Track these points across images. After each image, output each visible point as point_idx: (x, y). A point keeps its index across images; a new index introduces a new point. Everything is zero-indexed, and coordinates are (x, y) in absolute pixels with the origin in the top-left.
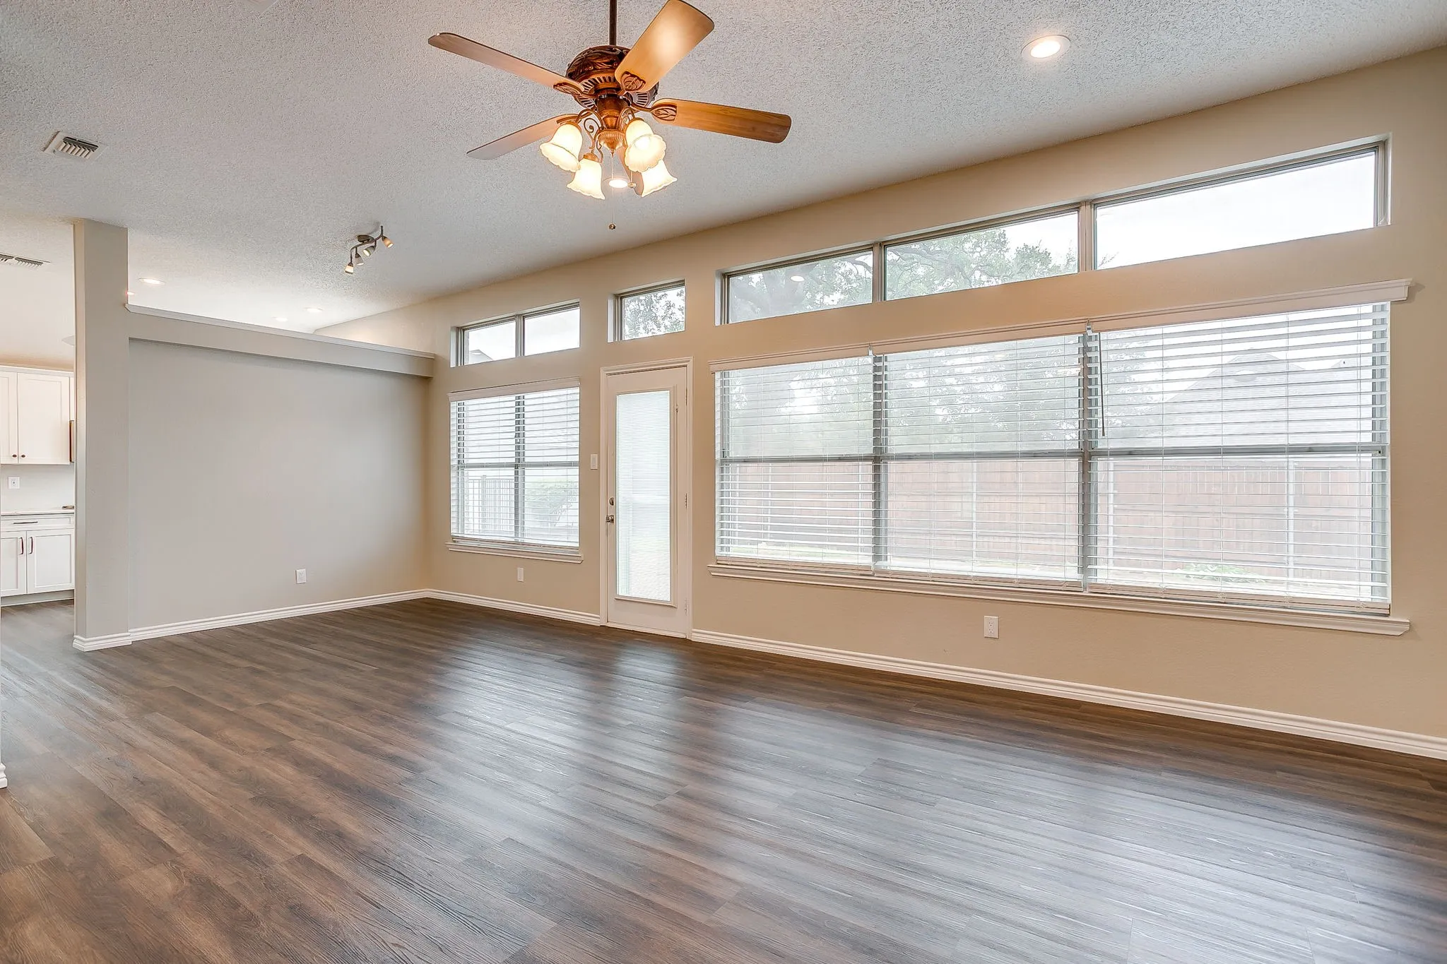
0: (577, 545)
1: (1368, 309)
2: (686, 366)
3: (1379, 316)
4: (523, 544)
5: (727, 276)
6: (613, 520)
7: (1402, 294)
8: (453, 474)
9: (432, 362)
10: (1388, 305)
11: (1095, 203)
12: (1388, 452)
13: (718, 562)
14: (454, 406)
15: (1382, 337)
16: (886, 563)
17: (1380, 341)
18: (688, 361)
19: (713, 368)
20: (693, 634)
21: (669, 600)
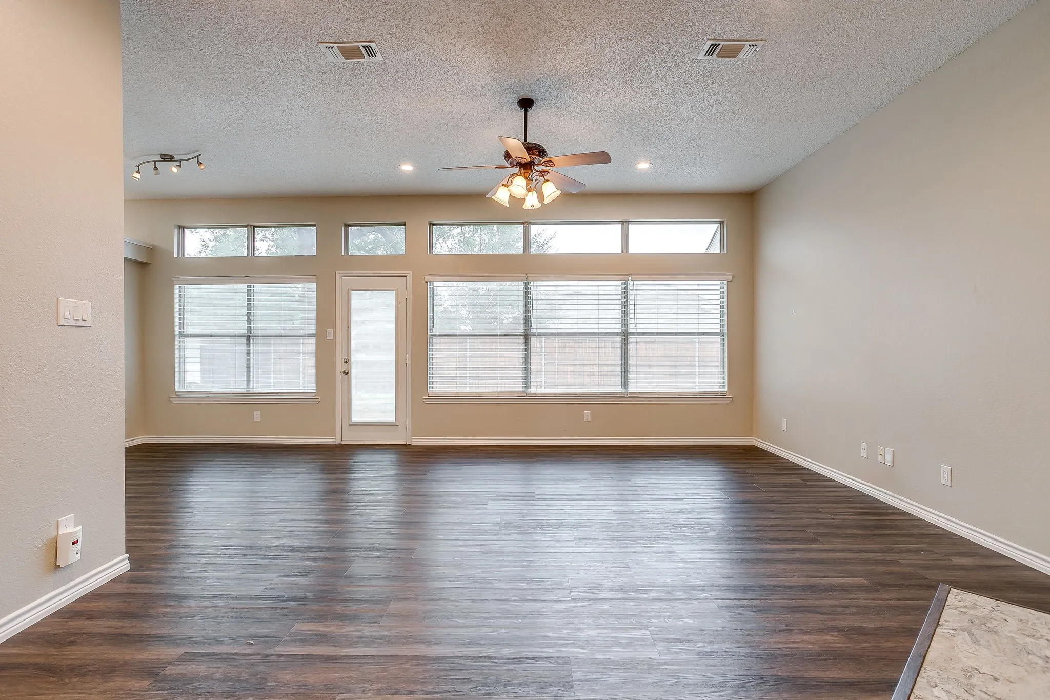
0: (315, 391)
1: (718, 282)
2: (406, 276)
3: (722, 286)
4: (254, 393)
5: (432, 224)
6: (348, 373)
7: (730, 280)
8: (176, 342)
9: (151, 250)
10: (726, 282)
11: (629, 222)
12: (726, 336)
13: (428, 396)
14: (177, 287)
15: (723, 293)
16: (533, 390)
17: (723, 295)
18: (408, 274)
19: (426, 279)
20: (412, 440)
21: (394, 421)
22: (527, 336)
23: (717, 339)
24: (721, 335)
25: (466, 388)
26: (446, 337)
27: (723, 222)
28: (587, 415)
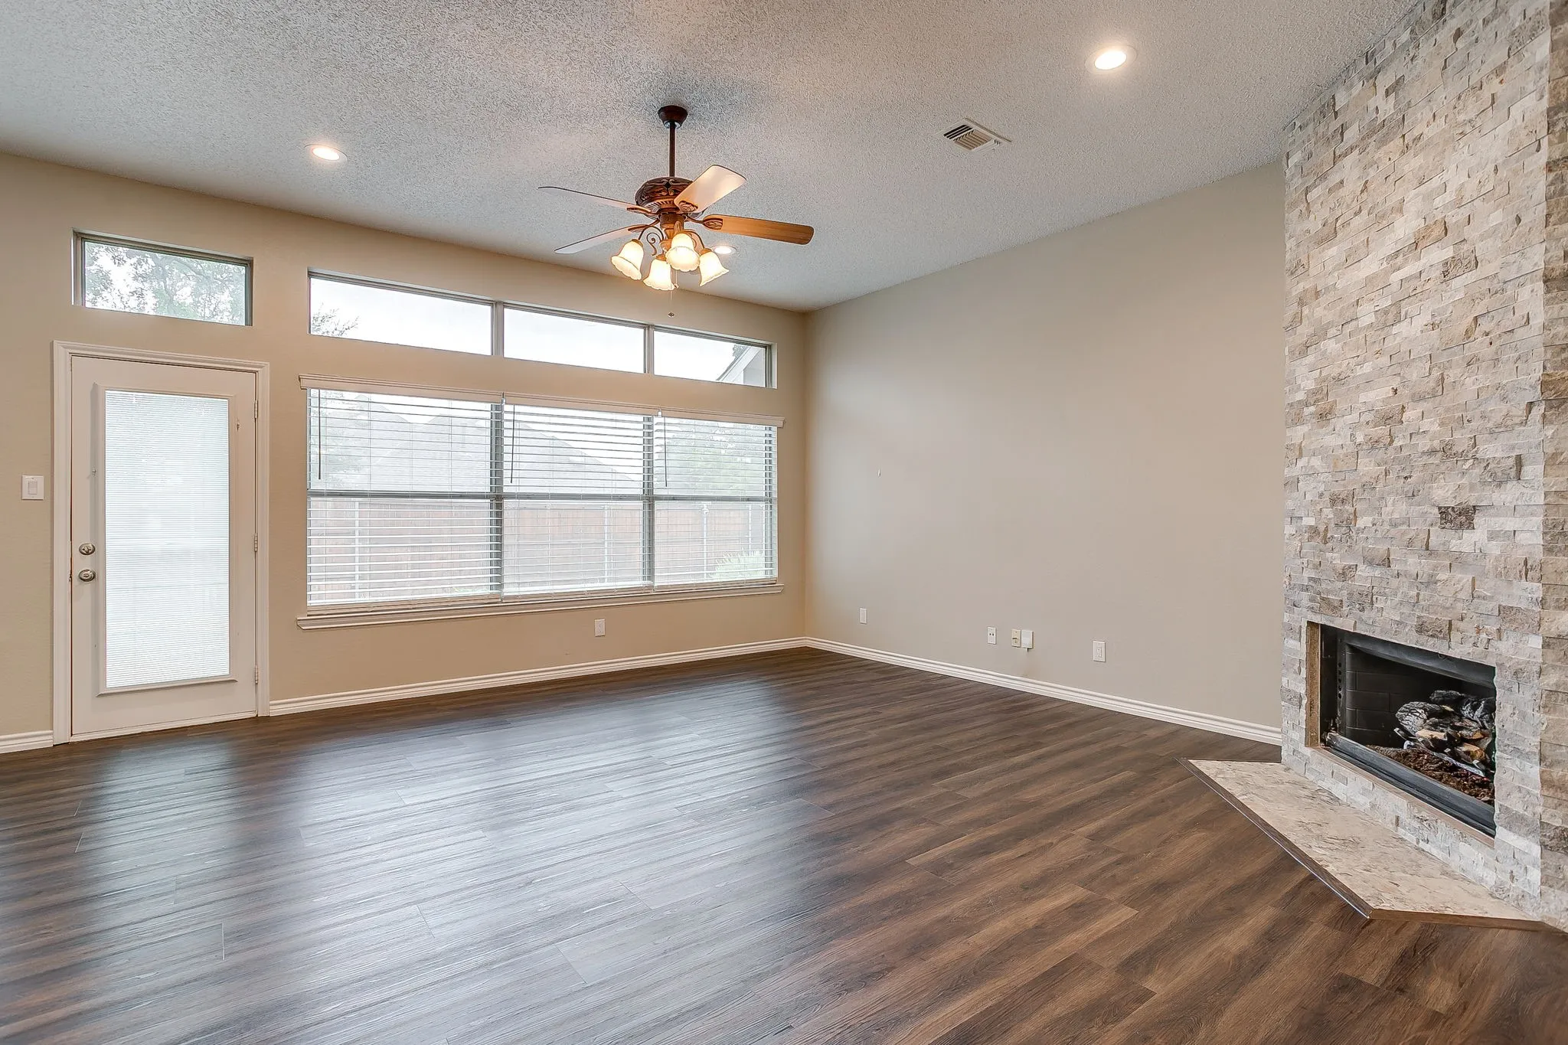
1: (766, 428)
2: (255, 372)
3: (770, 433)
7: (781, 425)
10: (775, 429)
12: (775, 502)
13: (309, 613)
15: (770, 443)
16: (509, 590)
17: (770, 445)
18: (261, 367)
19: (304, 383)
20: (271, 708)
21: (227, 673)
22: (497, 498)
23: (762, 505)
24: (769, 500)
25: (353, 595)
26: (346, 499)
27: (770, 346)
28: (600, 626)
